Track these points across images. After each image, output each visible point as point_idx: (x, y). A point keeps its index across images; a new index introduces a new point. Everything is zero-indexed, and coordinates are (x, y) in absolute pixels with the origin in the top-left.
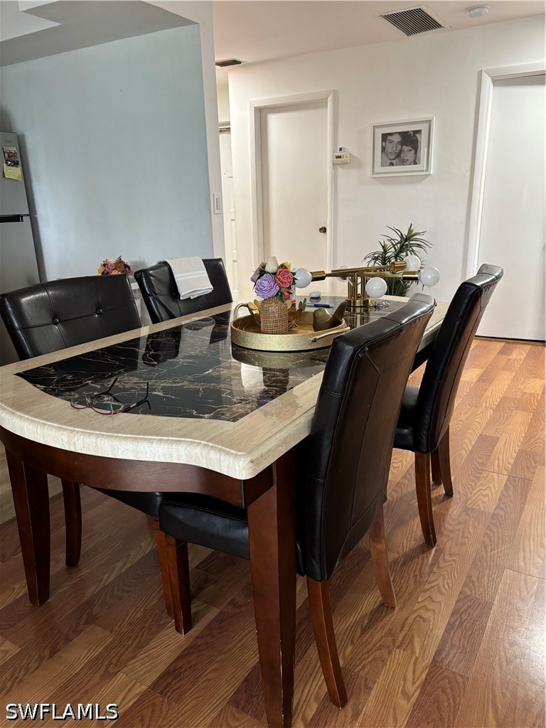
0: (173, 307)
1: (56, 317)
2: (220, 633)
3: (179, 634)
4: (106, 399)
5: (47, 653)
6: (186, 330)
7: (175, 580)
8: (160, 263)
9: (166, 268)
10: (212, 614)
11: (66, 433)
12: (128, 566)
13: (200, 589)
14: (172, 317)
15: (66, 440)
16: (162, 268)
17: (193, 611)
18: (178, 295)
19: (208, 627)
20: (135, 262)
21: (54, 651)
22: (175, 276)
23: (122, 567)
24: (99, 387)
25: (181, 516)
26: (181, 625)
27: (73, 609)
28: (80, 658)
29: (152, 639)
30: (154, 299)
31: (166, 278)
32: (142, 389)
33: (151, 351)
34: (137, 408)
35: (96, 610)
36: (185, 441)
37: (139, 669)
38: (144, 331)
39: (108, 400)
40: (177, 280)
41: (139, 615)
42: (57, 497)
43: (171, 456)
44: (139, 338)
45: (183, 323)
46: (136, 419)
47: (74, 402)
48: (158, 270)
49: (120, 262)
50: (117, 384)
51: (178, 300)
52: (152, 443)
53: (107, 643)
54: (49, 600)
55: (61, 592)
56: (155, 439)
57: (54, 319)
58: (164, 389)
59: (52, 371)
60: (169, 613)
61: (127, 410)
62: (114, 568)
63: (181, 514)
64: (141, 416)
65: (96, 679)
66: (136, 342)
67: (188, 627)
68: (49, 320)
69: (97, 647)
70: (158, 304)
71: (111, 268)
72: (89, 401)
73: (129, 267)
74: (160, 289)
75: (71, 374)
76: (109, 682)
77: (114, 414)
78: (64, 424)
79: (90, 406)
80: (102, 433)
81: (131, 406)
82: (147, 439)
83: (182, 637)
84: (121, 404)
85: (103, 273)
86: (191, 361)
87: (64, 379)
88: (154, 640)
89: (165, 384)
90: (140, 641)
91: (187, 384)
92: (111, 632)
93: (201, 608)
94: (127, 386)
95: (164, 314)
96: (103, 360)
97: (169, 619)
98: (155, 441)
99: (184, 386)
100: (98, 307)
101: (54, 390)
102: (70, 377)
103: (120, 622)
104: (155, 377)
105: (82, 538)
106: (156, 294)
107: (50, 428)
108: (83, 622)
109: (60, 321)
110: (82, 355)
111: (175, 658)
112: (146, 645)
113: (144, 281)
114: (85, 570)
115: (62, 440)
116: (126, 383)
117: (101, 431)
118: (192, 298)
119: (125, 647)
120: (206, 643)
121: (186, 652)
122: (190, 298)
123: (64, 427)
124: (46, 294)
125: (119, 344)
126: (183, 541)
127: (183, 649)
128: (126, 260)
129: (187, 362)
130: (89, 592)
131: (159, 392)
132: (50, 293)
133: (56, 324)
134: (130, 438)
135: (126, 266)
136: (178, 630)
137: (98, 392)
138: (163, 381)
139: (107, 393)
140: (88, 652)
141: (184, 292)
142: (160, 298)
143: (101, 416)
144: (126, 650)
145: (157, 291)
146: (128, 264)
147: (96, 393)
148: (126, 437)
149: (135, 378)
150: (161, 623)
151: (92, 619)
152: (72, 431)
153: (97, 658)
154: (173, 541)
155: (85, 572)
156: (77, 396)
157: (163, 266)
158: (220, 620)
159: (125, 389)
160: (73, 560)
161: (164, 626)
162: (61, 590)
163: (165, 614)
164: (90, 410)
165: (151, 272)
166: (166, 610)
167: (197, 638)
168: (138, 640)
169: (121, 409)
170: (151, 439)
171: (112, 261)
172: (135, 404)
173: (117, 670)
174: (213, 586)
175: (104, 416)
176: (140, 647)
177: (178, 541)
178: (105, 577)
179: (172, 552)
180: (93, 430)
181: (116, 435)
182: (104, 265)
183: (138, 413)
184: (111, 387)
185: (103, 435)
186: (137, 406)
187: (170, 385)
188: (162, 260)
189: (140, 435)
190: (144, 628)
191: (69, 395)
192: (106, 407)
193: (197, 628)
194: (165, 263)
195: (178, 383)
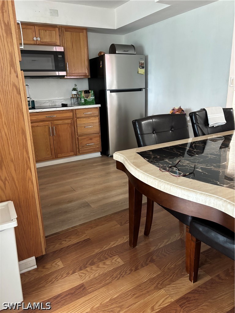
0: (205, 130)
1: (154, 131)
2: (211, 289)
3: (190, 282)
4: (175, 169)
5: (134, 269)
6: (210, 141)
7: (193, 257)
8: (201, 109)
9: (204, 112)
10: (207, 278)
11: (157, 181)
12: (169, 242)
13: (203, 264)
14: (204, 134)
15: (157, 184)
16: (203, 112)
17: (199, 273)
18: (208, 125)
19: (205, 284)
20: (187, 109)
21: (136, 269)
22: (208, 116)
23: (167, 242)
24: (171, 163)
25: (201, 229)
26: (192, 278)
27: (145, 254)
28: (146, 276)
29: (178, 279)
30: (197, 126)
31: (204, 116)
32: (191, 167)
33: (194, 149)
34: (189, 175)
35: (154, 257)
36: (214, 196)
37: (171, 291)
38: (190, 140)
39: (176, 170)
40: (208, 118)
41: (173, 266)
42: (145, 204)
43: (206, 202)
44: (188, 143)
45: (209, 138)
46: (189, 181)
47: (161, 168)
48: (200, 113)
49: (180, 108)
50: (179, 163)
51: (208, 127)
52: (197, 194)
53: (158, 274)
54: (136, 247)
55: (141, 245)
56: (198, 192)
57: (153, 131)
58: (202, 168)
59: (151, 153)
60: (187, 270)
61: (184, 176)
62: (163, 242)
63: (201, 228)
64: (191, 180)
65: (152, 288)
66: (186, 144)
67: (195, 280)
68: (151, 132)
69: (153, 274)
70: (198, 128)
71: (176, 111)
72: (168, 169)
73: (184, 111)
74: (200, 121)
75: (159, 155)
76: (157, 291)
77: (179, 176)
78: (157, 177)
79: (168, 171)
80: (173, 184)
81: (187, 174)
82: (194, 191)
83: (192, 284)
84: (181, 172)
85: (172, 113)
86: (215, 156)
87: (156, 158)
88: (179, 280)
89: (202, 166)
90: (172, 278)
91: (213, 168)
92: (160, 269)
93: (202, 273)
94: (184, 164)
95: (200, 133)
96: (173, 151)
97: (186, 273)
98: (198, 193)
99: (212, 168)
100: (172, 127)
101: (152, 161)
102: (158, 157)
103: (164, 266)
104: (197, 162)
105: (152, 225)
106: (198, 123)
107: (150, 178)
108: (149, 261)
109: (156, 133)
110: (163, 148)
111: (188, 292)
112: (175, 281)
113: (194, 117)
114: (151, 239)
115: (155, 184)
116: (184, 163)
117: (173, 183)
118: (214, 126)
119: (166, 279)
120: (203, 291)
121: (193, 292)
122: (213, 126)
123: (157, 178)
124: (152, 120)
125: (179, 145)
126: (199, 241)
127: (192, 290)
128: (182, 108)
129: (213, 157)
130: (153, 249)
131: (199, 169)
132: (153, 120)
133: (154, 133)
134: (187, 189)
135: (183, 110)
136: (190, 280)
137: (171, 165)
138: (201, 165)
139: (175, 166)
140: (150, 275)
141: (211, 123)
142: (200, 125)
143: (172, 176)
144: (166, 280)
145: (199, 122)
146: (184, 110)
147: (170, 166)
148: (185, 189)
149: (188, 161)
150: (183, 274)
151: (152, 261)
152: (160, 181)
153: (154, 278)
154: (194, 239)
155: (151, 240)
156: (162, 165)
157: (203, 111)
158: (211, 282)
159: (183, 166)
160: (147, 233)
161: (184, 275)
162: (141, 244)
163: (184, 270)
164: (167, 173)
165: (197, 113)
166: (185, 268)
167: (199, 287)
168: (171, 277)
169: (182, 174)
170: (196, 192)
171: (177, 108)
172: (188, 174)
173: (162, 288)
174: (208, 265)
175: (174, 177)
176: (172, 281)
177: (197, 240)
178: (159, 244)
179: (193, 244)
180: (169, 182)
181: (180, 186)
182: (173, 110)
183: (190, 178)
184: (177, 164)
185: (174, 185)
186: (189, 174)
187: (204, 167)
188: (202, 108)
189: (191, 189)
190: (174, 273)
191: (158, 165)
192: (175, 173)
193: (200, 282)
194: (204, 109)
195: (209, 166)
